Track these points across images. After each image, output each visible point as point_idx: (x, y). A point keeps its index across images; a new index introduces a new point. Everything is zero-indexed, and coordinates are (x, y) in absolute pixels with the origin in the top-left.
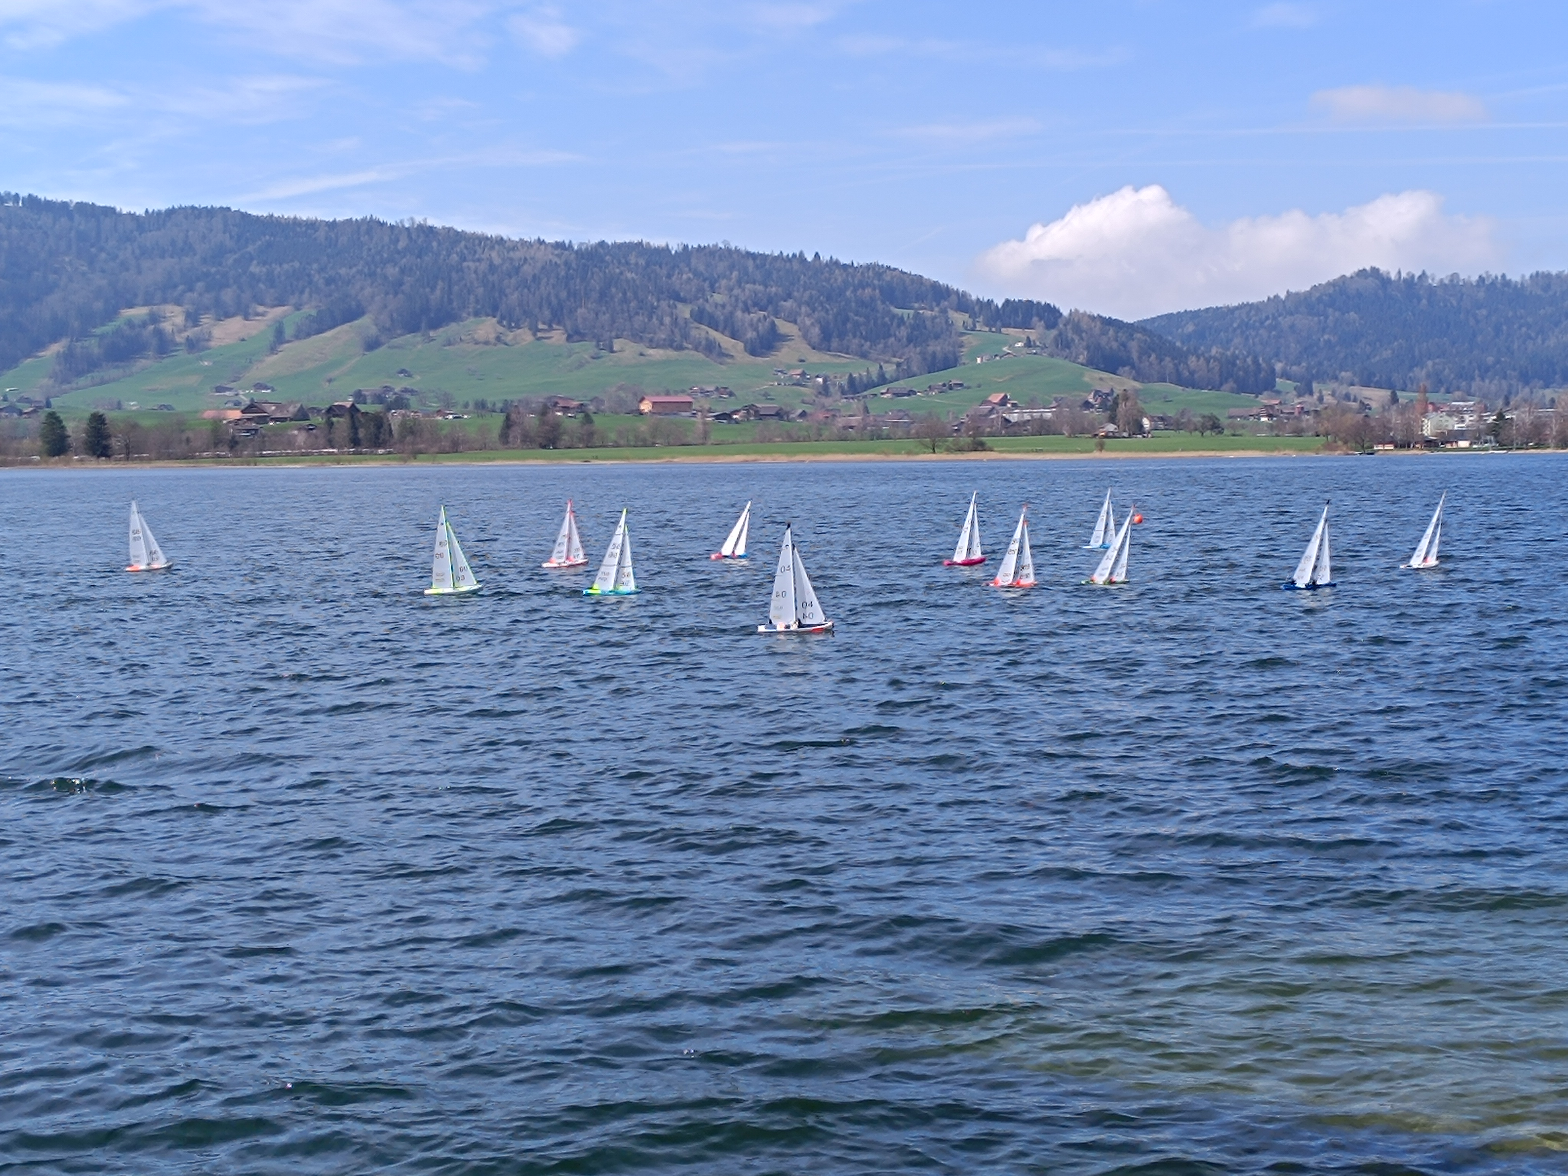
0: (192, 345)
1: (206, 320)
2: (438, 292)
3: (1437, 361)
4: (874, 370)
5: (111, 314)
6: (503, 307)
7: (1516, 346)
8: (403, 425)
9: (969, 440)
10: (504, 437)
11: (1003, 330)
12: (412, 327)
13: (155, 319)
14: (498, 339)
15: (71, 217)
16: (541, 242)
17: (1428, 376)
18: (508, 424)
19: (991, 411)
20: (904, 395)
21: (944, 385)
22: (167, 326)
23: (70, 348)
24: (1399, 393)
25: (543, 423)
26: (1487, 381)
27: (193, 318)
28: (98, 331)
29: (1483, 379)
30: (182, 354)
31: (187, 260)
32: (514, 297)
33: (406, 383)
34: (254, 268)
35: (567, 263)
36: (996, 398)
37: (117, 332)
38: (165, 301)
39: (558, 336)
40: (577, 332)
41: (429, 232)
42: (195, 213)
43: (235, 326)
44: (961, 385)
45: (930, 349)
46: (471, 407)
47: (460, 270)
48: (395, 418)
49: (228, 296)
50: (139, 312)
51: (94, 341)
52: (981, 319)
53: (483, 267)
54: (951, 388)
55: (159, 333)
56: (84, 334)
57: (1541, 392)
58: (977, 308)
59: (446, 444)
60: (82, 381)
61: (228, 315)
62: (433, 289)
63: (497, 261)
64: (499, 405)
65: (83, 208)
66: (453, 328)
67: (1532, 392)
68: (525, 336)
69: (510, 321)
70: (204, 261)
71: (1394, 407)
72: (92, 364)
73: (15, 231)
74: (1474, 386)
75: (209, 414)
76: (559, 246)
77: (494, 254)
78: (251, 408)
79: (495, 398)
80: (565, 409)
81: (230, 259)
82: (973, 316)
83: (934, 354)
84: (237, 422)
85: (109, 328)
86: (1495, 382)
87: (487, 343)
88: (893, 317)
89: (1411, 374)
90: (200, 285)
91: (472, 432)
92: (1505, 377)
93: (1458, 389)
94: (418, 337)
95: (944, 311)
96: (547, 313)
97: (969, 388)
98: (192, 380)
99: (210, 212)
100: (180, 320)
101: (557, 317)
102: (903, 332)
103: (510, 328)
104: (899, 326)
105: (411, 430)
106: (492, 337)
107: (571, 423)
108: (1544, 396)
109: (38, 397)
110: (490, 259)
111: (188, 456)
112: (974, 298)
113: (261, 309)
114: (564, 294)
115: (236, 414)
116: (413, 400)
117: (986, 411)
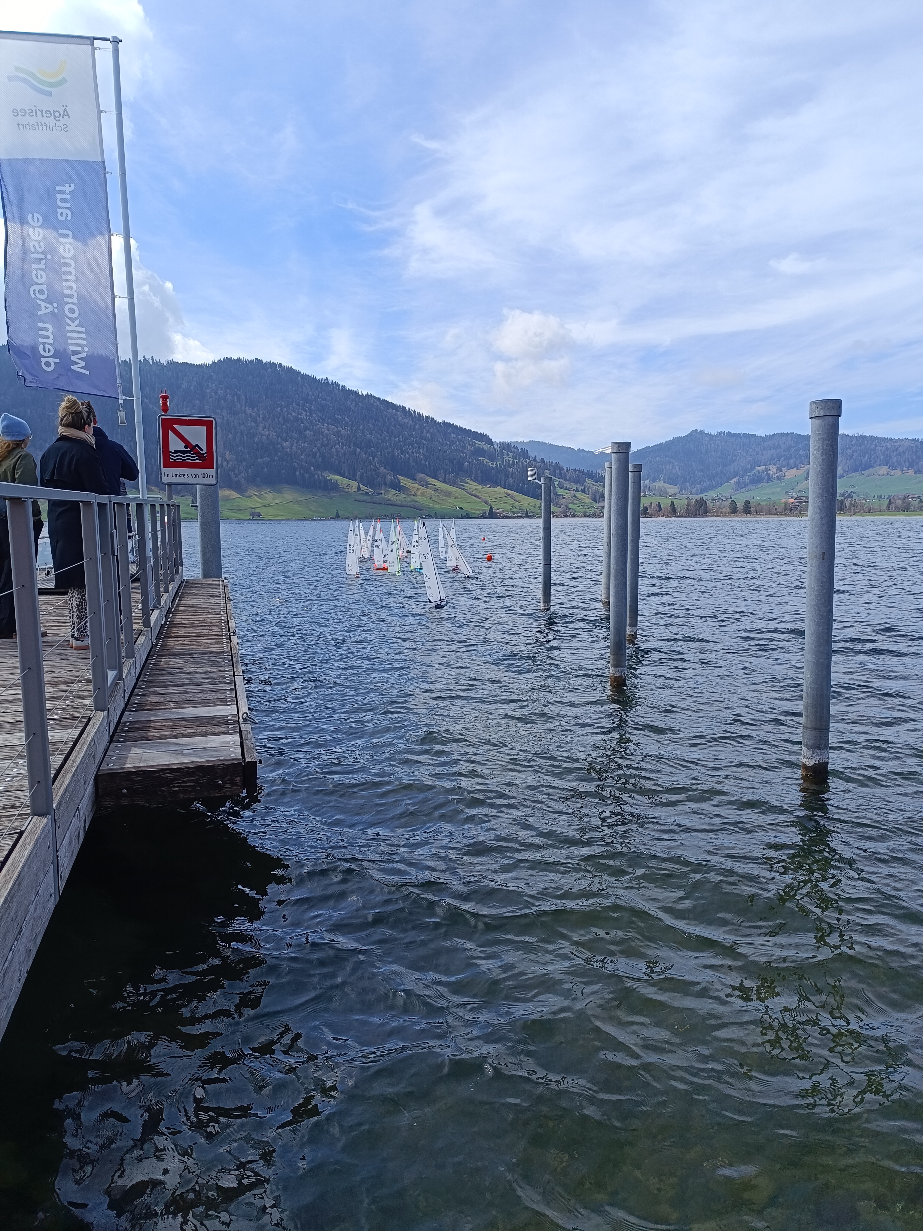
0: (778, 478)
1: (784, 470)
2: (866, 458)
5: (753, 469)
6: (890, 463)
8: (850, 503)
10: (888, 507)
12: (856, 471)
13: (767, 470)
14: (888, 474)
15: (741, 438)
16: (906, 439)
18: (890, 503)
22: (770, 472)
23: (739, 480)
25: (903, 502)
27: (779, 470)
28: (748, 474)
30: (775, 481)
31: (778, 450)
32: (895, 459)
33: (853, 490)
34: (801, 452)
35: (917, 446)
37: (755, 474)
38: (770, 464)
39: (911, 472)
40: (919, 471)
41: (863, 437)
42: (782, 435)
43: (794, 471)
46: (876, 497)
47: (874, 450)
48: (848, 501)
49: (792, 462)
50: (762, 468)
51: (747, 478)
53: (884, 448)
55: (768, 475)
56: (744, 476)
59: (867, 510)
60: (743, 490)
61: (791, 468)
62: (864, 457)
63: (889, 446)
64: (886, 497)
65: (745, 435)
66: (871, 470)
68: (898, 472)
69: (893, 467)
70: (784, 451)
72: (746, 485)
73: (723, 443)
75: (784, 500)
76: (913, 440)
77: (888, 444)
78: (798, 498)
79: (885, 494)
80: (913, 498)
81: (793, 450)
84: (792, 503)
85: (752, 473)
87: (883, 475)
90: (782, 459)
91: (876, 506)
94: (858, 474)
96: (907, 464)
98: (779, 490)
99: (787, 434)
100: (775, 470)
101: (911, 466)
103: (893, 470)
105: (853, 505)
106: (886, 473)
107: (915, 503)
109: (728, 495)
110: (886, 446)
111: (776, 514)
113: (803, 466)
114: (914, 457)
115: (793, 500)
116: (854, 495)
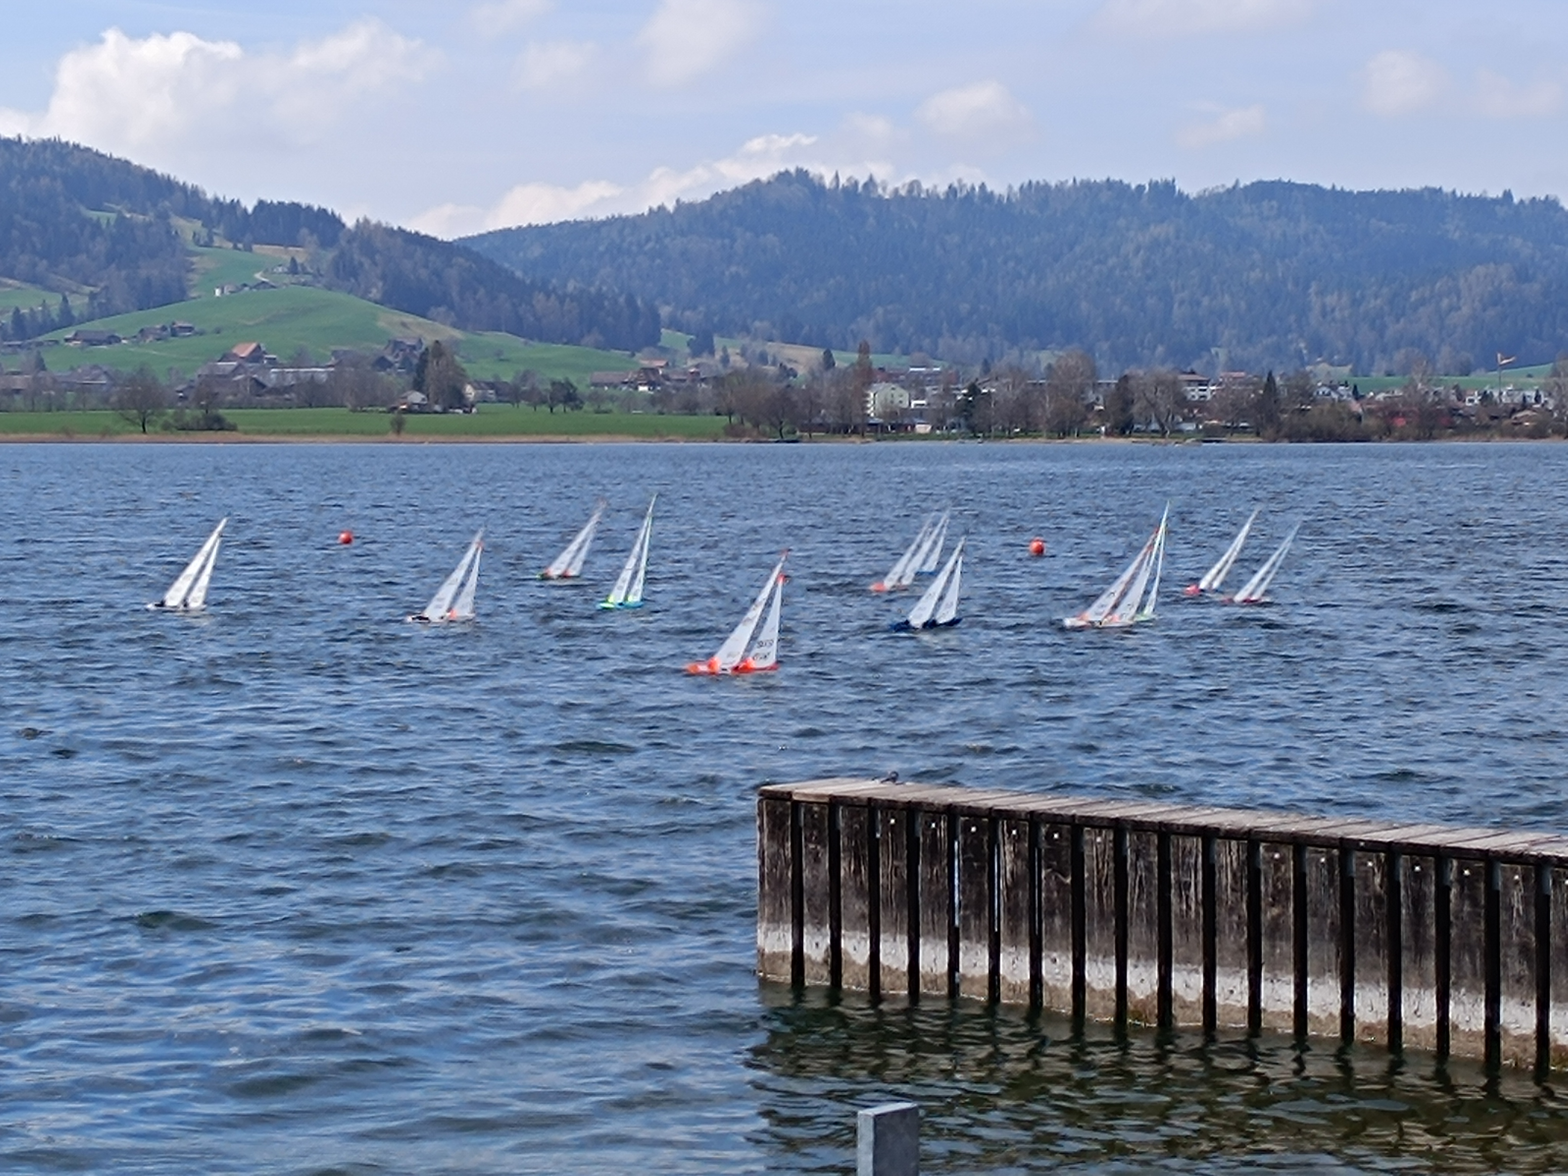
3: (890, 307)
4: (54, 302)
7: (1000, 288)
9: (199, 413)
11: (255, 247)
17: (878, 329)
19: (235, 372)
20: (100, 343)
21: (164, 329)
24: (835, 354)
26: (960, 338)
29: (954, 336)
36: (245, 350)
44: (190, 329)
45: (143, 273)
52: (219, 230)
54: (174, 334)
57: (1034, 356)
58: (214, 212)
67: (1022, 355)
71: (828, 375)
74: (943, 343)
82: (208, 223)
83: (148, 282)
86: (971, 339)
88: (85, 222)
89: (853, 326)
92: (985, 333)
93: (920, 349)
95: (163, 216)
97: (201, 333)
102: (100, 247)
104: (93, 237)
108: (1038, 361)
112: (210, 196)
117: (230, 369)
